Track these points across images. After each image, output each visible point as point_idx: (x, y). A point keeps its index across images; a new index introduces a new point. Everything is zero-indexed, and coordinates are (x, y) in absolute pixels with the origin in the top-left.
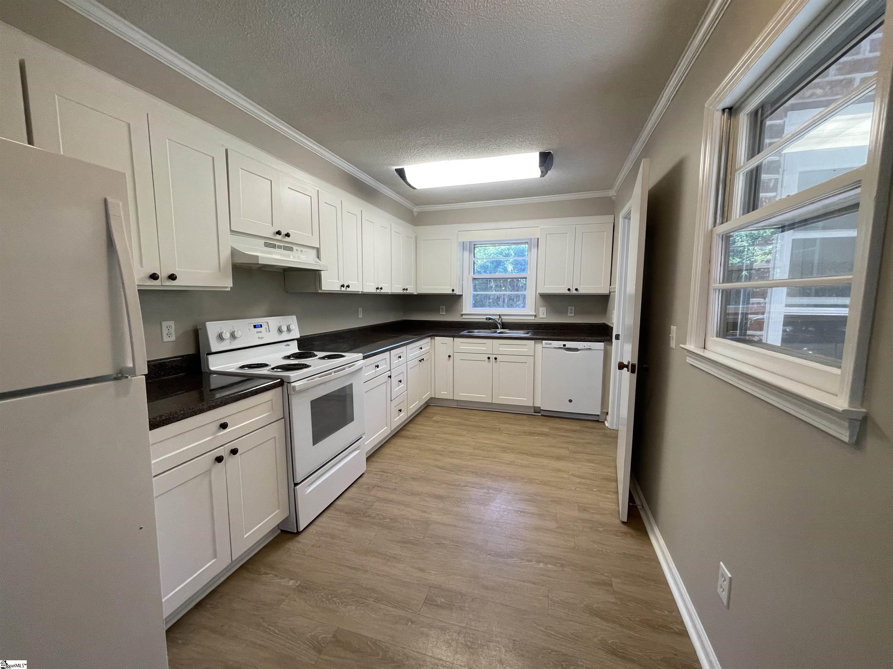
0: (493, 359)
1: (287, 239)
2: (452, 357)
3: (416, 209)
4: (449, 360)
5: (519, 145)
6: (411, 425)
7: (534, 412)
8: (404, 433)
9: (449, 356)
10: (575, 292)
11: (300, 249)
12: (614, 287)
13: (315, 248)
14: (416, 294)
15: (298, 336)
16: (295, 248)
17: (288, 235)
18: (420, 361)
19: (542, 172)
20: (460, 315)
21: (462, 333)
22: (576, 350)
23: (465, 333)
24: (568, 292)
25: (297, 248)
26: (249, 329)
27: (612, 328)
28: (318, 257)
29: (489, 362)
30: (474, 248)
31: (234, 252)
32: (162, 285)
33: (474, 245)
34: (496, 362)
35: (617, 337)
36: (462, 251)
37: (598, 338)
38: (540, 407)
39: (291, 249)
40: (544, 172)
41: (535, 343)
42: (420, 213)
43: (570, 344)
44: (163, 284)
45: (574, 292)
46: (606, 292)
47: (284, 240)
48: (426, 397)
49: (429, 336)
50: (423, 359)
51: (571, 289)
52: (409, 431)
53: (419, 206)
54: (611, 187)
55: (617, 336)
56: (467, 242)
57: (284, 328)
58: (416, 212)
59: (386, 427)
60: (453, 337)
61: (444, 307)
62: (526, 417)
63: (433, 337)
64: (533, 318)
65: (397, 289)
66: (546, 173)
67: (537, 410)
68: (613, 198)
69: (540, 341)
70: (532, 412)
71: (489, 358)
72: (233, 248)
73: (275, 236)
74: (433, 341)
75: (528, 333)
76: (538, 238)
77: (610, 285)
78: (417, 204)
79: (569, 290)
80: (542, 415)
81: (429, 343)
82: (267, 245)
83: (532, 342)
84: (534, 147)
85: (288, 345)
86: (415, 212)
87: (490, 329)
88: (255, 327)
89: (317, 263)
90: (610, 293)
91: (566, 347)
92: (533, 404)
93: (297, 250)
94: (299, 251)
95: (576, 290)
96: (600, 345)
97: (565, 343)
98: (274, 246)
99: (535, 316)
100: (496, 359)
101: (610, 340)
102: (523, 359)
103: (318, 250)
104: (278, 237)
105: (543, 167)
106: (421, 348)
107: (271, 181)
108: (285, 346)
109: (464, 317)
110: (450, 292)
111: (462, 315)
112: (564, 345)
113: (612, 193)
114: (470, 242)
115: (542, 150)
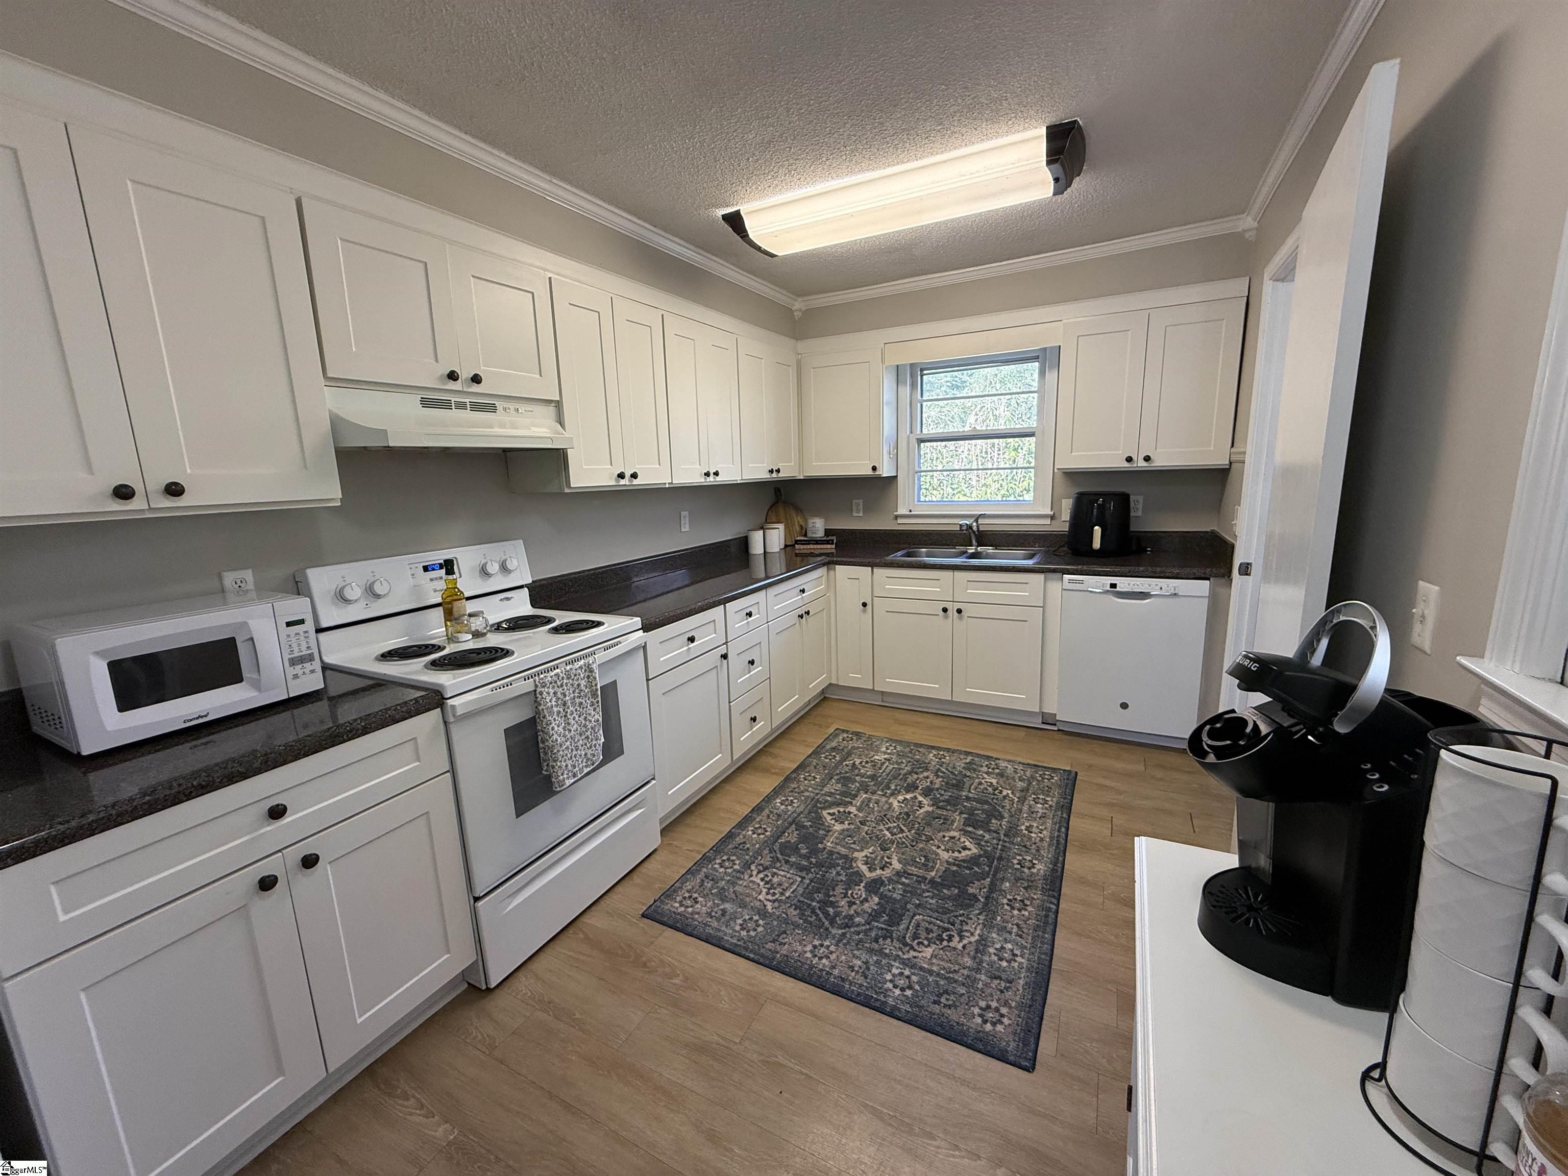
0: (952, 612)
1: (475, 388)
2: (869, 607)
3: (798, 305)
4: (864, 611)
5: (992, 111)
6: (782, 743)
7: (1043, 723)
8: (765, 760)
9: (864, 605)
10: (1145, 464)
11: (512, 406)
12: (1243, 450)
13: (551, 401)
14: (802, 478)
15: (530, 581)
16: (500, 404)
17: (476, 379)
18: (801, 616)
19: (1056, 180)
20: (892, 516)
21: (890, 558)
22: (1144, 595)
23: (898, 556)
24: (1127, 465)
25: (506, 405)
26: (413, 575)
27: (1232, 547)
28: (560, 421)
29: (946, 617)
30: (922, 376)
31: (337, 424)
32: (150, 509)
33: (922, 370)
34: (961, 618)
35: (1245, 569)
36: (895, 386)
37: (1195, 571)
38: (1055, 714)
39: (492, 408)
40: (1062, 181)
41: (1045, 580)
42: (809, 313)
43: (1125, 584)
44: (152, 506)
45: (1142, 464)
46: (1223, 462)
47: (470, 390)
48: (816, 685)
49: (824, 565)
50: (808, 613)
51: (1135, 458)
52: (775, 756)
53: (806, 298)
54: (1242, 210)
55: (1243, 567)
56: (906, 365)
57: (494, 568)
58: (800, 310)
59: (720, 755)
60: (872, 565)
61: (861, 502)
62: (1023, 734)
63: (832, 566)
64: (1048, 521)
65: (759, 473)
66: (1069, 185)
67: (1048, 719)
68: (1247, 235)
69: (1058, 575)
70: (1037, 723)
71: (945, 610)
72: (337, 416)
73: (445, 384)
74: (832, 573)
75: (1031, 557)
76: (1060, 346)
77: (1232, 446)
78: (801, 293)
79: (1129, 459)
80: (1059, 730)
81: (824, 579)
82: (426, 403)
83: (1040, 577)
84: (1032, 112)
85: (508, 599)
86: (796, 311)
87: (954, 546)
88: (426, 569)
89: (559, 434)
90: (1231, 463)
91: (1118, 589)
92: (1041, 707)
93: (505, 409)
94: (512, 411)
95: (1147, 459)
96: (1202, 587)
97: (1114, 580)
98: (445, 405)
99: (1052, 517)
100: (959, 611)
101: (1227, 574)
102: (1016, 613)
103: (558, 405)
104: (452, 385)
105: (1057, 166)
106: (803, 591)
107: (426, 264)
108: (501, 600)
109: (900, 521)
110: (870, 472)
111: (896, 517)
112: (1113, 586)
113: (1247, 223)
114: (911, 365)
115: (1053, 119)
